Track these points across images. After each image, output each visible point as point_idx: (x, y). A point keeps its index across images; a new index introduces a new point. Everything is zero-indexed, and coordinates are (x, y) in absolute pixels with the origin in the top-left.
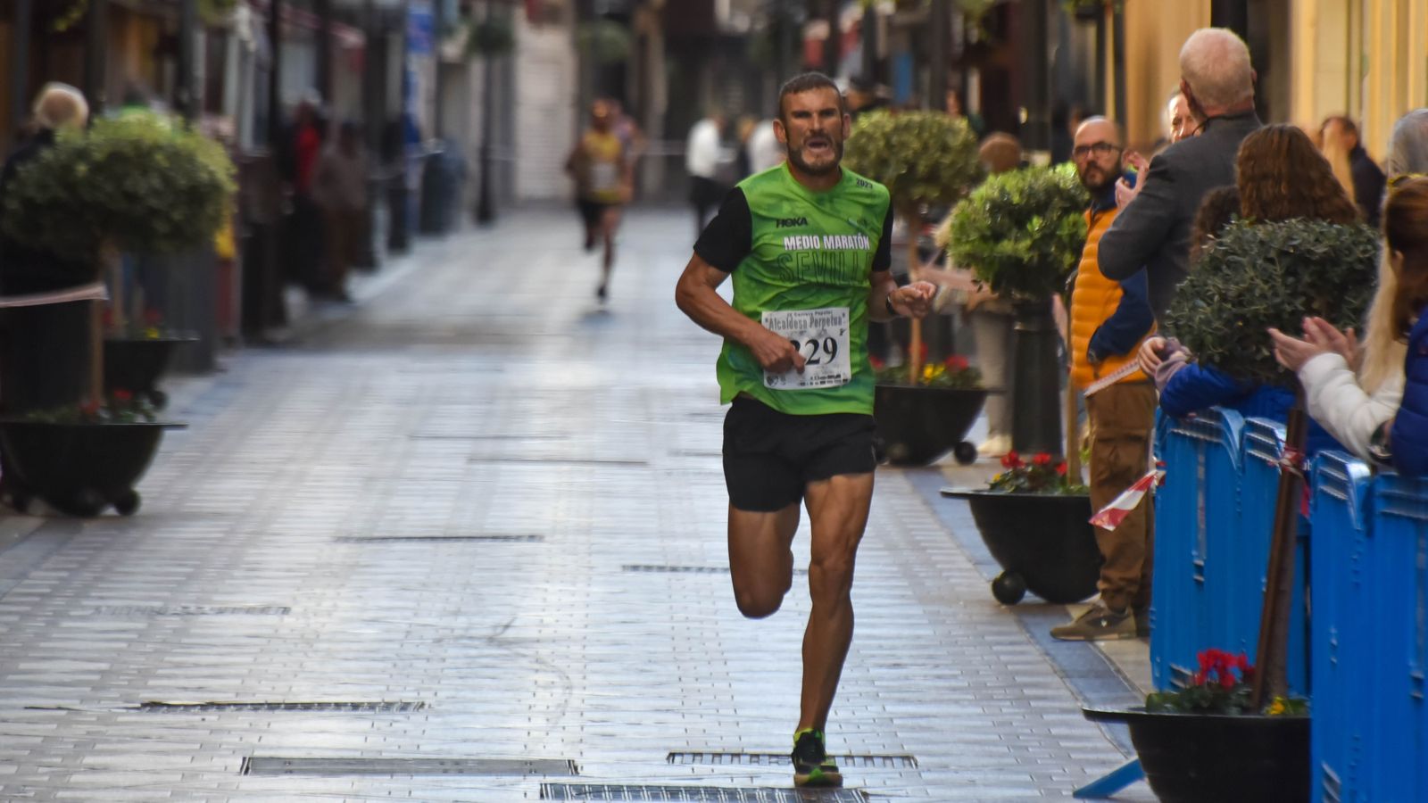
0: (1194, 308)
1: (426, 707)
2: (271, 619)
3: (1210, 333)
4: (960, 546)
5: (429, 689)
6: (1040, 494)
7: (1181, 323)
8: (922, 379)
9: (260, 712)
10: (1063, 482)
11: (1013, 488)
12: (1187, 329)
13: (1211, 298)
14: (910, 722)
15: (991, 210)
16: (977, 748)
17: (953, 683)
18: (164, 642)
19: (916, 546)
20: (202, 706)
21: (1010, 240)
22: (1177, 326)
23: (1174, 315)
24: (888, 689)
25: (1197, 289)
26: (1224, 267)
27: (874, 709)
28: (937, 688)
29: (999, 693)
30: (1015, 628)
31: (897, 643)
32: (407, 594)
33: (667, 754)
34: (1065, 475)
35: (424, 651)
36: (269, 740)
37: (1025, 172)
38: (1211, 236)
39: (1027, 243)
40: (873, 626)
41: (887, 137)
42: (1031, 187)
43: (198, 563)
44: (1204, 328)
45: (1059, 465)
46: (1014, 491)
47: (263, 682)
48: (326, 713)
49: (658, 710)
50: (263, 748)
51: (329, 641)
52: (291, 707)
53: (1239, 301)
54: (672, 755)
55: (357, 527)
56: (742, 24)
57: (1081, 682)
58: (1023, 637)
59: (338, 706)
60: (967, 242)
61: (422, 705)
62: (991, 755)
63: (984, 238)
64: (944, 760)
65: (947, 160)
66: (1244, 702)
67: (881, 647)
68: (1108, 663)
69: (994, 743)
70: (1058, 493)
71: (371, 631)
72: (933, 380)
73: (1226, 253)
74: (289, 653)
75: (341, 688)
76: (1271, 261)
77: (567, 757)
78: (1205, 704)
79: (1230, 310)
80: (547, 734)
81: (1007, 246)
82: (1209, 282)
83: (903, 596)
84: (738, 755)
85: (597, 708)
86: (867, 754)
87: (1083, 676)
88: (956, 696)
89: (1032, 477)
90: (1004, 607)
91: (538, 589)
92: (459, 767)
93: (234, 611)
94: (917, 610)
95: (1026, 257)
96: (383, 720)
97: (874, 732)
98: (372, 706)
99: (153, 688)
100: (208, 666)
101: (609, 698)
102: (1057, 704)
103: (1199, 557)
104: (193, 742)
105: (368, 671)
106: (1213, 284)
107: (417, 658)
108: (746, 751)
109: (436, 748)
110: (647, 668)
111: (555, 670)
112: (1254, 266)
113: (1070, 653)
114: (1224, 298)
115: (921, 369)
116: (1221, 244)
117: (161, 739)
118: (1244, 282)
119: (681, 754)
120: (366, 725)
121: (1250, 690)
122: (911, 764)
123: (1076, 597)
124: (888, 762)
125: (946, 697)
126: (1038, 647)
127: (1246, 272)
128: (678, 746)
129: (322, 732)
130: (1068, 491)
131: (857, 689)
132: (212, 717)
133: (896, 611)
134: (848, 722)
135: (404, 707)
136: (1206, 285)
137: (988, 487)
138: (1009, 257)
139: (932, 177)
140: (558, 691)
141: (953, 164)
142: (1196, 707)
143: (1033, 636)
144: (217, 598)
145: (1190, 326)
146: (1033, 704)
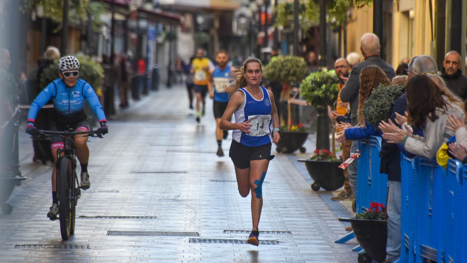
0: (369, 109)
1: (157, 218)
2: (114, 194)
3: (374, 115)
4: (302, 175)
5: (158, 213)
6: (324, 161)
7: (366, 113)
8: (291, 130)
9: (112, 219)
10: (331, 157)
11: (317, 159)
12: (367, 114)
13: (374, 106)
14: (290, 223)
15: (312, 82)
16: (308, 230)
17: (301, 212)
18: (85, 200)
19: (290, 175)
20: (96, 217)
21: (317, 91)
22: (365, 114)
23: (364, 111)
24: (283, 214)
25: (370, 103)
26: (378, 97)
27: (280, 219)
28: (297, 213)
29: (314, 215)
30: (318, 197)
31: (285, 201)
32: (151, 187)
33: (223, 231)
34: (331, 156)
35: (156, 203)
36: (114, 226)
37: (321, 72)
38: (374, 89)
39: (321, 92)
40: (279, 197)
41: (282, 63)
42: (322, 77)
43: (93, 179)
44: (372, 114)
45: (330, 153)
46: (317, 160)
47: (112, 211)
48: (130, 219)
49: (221, 219)
50: (113, 228)
51: (130, 200)
52: (120, 217)
53: (382, 107)
54: (225, 231)
55: (137, 169)
56: (240, 33)
57: (336, 212)
58: (320, 200)
59: (133, 217)
60: (305, 92)
61: (156, 217)
62: (312, 232)
63: (309, 90)
64: (299, 233)
65: (298, 70)
66: (383, 216)
67: (281, 202)
68: (343, 207)
69: (313, 228)
70: (329, 161)
71: (141, 197)
72: (294, 130)
73: (378, 94)
74: (119, 203)
75: (134, 213)
76: (391, 96)
77: (196, 231)
78: (372, 217)
79: (379, 109)
80: (191, 225)
81: (316, 93)
82: (373, 101)
83: (287, 189)
84: (243, 231)
85: (204, 218)
86: (278, 231)
87: (337, 210)
88: (302, 216)
89: (322, 156)
90: (314, 192)
91: (187, 186)
92: (167, 234)
93: (104, 191)
94: (291, 193)
95: (321, 96)
96: (145, 221)
97: (279, 225)
98: (142, 217)
99: (82, 212)
100: (97, 206)
101: (207, 215)
102: (330, 218)
103: (370, 177)
104: (94, 227)
105: (141, 208)
106: (375, 102)
107: (154, 204)
108: (245, 230)
109: (160, 229)
110: (217, 208)
111: (192, 208)
112: (386, 97)
113: (333, 204)
114: (377, 106)
115: (291, 127)
116: (377, 91)
117: (85, 226)
118: (383, 102)
119: (227, 231)
120: (141, 222)
121: (384, 213)
122: (290, 234)
123: (334, 189)
124: (284, 233)
125: (299, 216)
126: (324, 203)
127: (384, 99)
128: (226, 229)
129: (129, 224)
130: (332, 160)
131: (275, 214)
132: (98, 220)
133: (285, 193)
134: (272, 222)
135: (151, 218)
136: (373, 102)
137: (310, 159)
138: (316, 96)
139: (294, 74)
140: (193, 214)
141: (300, 71)
142: (369, 218)
143: (323, 200)
144: (99, 188)
145: (368, 114)
146: (323, 218)
